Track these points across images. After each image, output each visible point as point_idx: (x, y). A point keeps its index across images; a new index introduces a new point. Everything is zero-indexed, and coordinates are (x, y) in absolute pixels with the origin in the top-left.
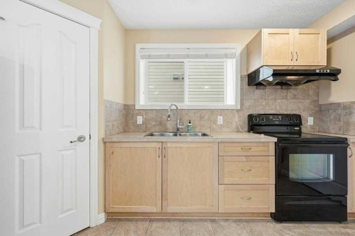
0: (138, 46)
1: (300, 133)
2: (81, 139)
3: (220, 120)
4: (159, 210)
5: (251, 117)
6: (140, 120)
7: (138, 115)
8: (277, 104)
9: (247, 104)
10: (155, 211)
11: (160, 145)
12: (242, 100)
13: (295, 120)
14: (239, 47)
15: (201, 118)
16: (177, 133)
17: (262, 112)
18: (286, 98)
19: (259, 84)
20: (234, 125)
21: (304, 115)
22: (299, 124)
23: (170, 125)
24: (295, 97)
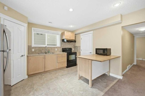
0: (33, 28)
1: (71, 52)
2: (22, 56)
3: (56, 49)
4: (44, 71)
5: (63, 49)
6: (33, 50)
7: (32, 48)
8: (68, 46)
9: (62, 46)
10: (43, 71)
11: (44, 56)
12: (61, 45)
13: (71, 49)
14: (60, 33)
15: (52, 49)
16: (46, 53)
17: (65, 48)
18: (69, 45)
19: (64, 42)
20: (59, 50)
21: (72, 48)
22: (71, 50)
23: (43, 51)
24: (71, 44)
